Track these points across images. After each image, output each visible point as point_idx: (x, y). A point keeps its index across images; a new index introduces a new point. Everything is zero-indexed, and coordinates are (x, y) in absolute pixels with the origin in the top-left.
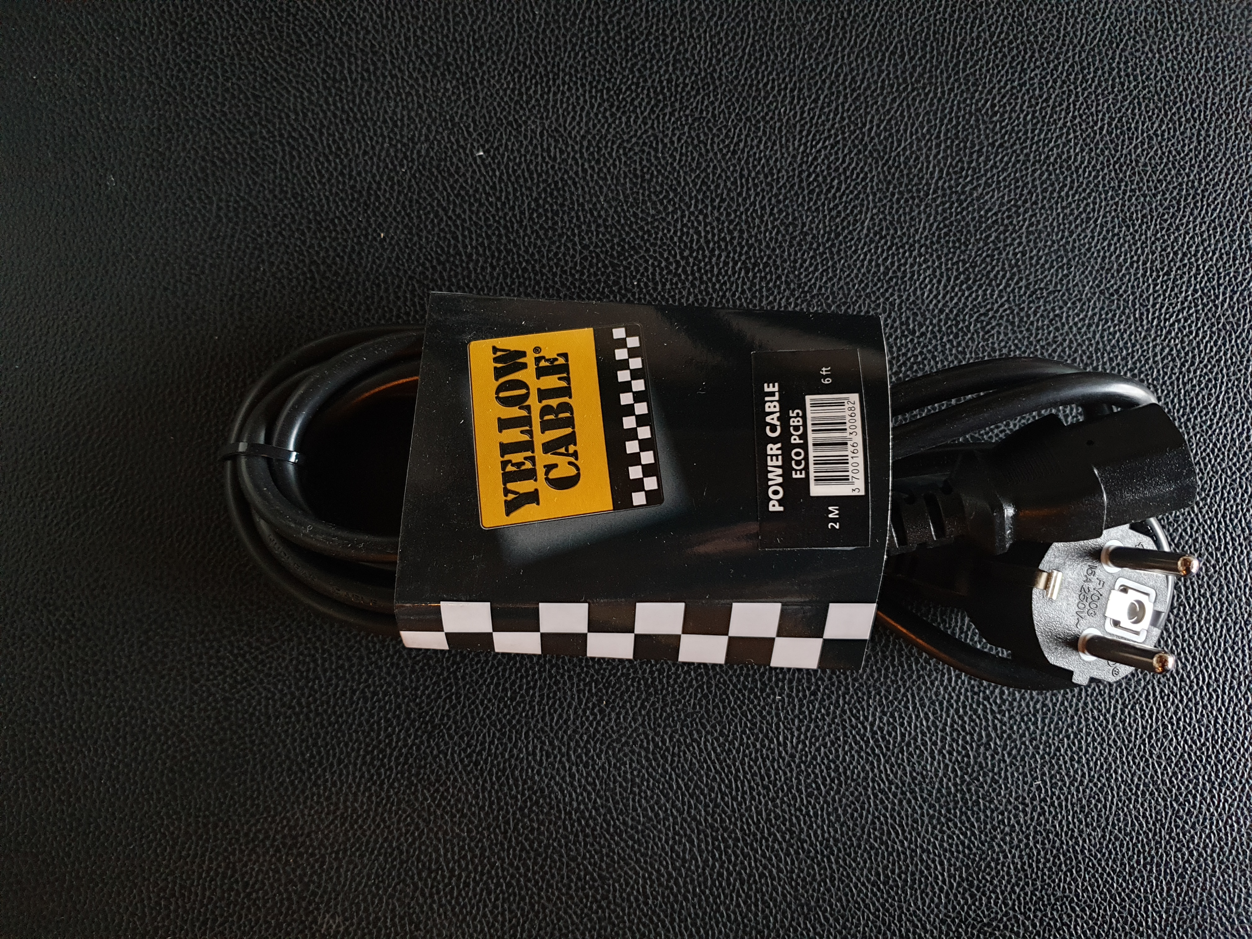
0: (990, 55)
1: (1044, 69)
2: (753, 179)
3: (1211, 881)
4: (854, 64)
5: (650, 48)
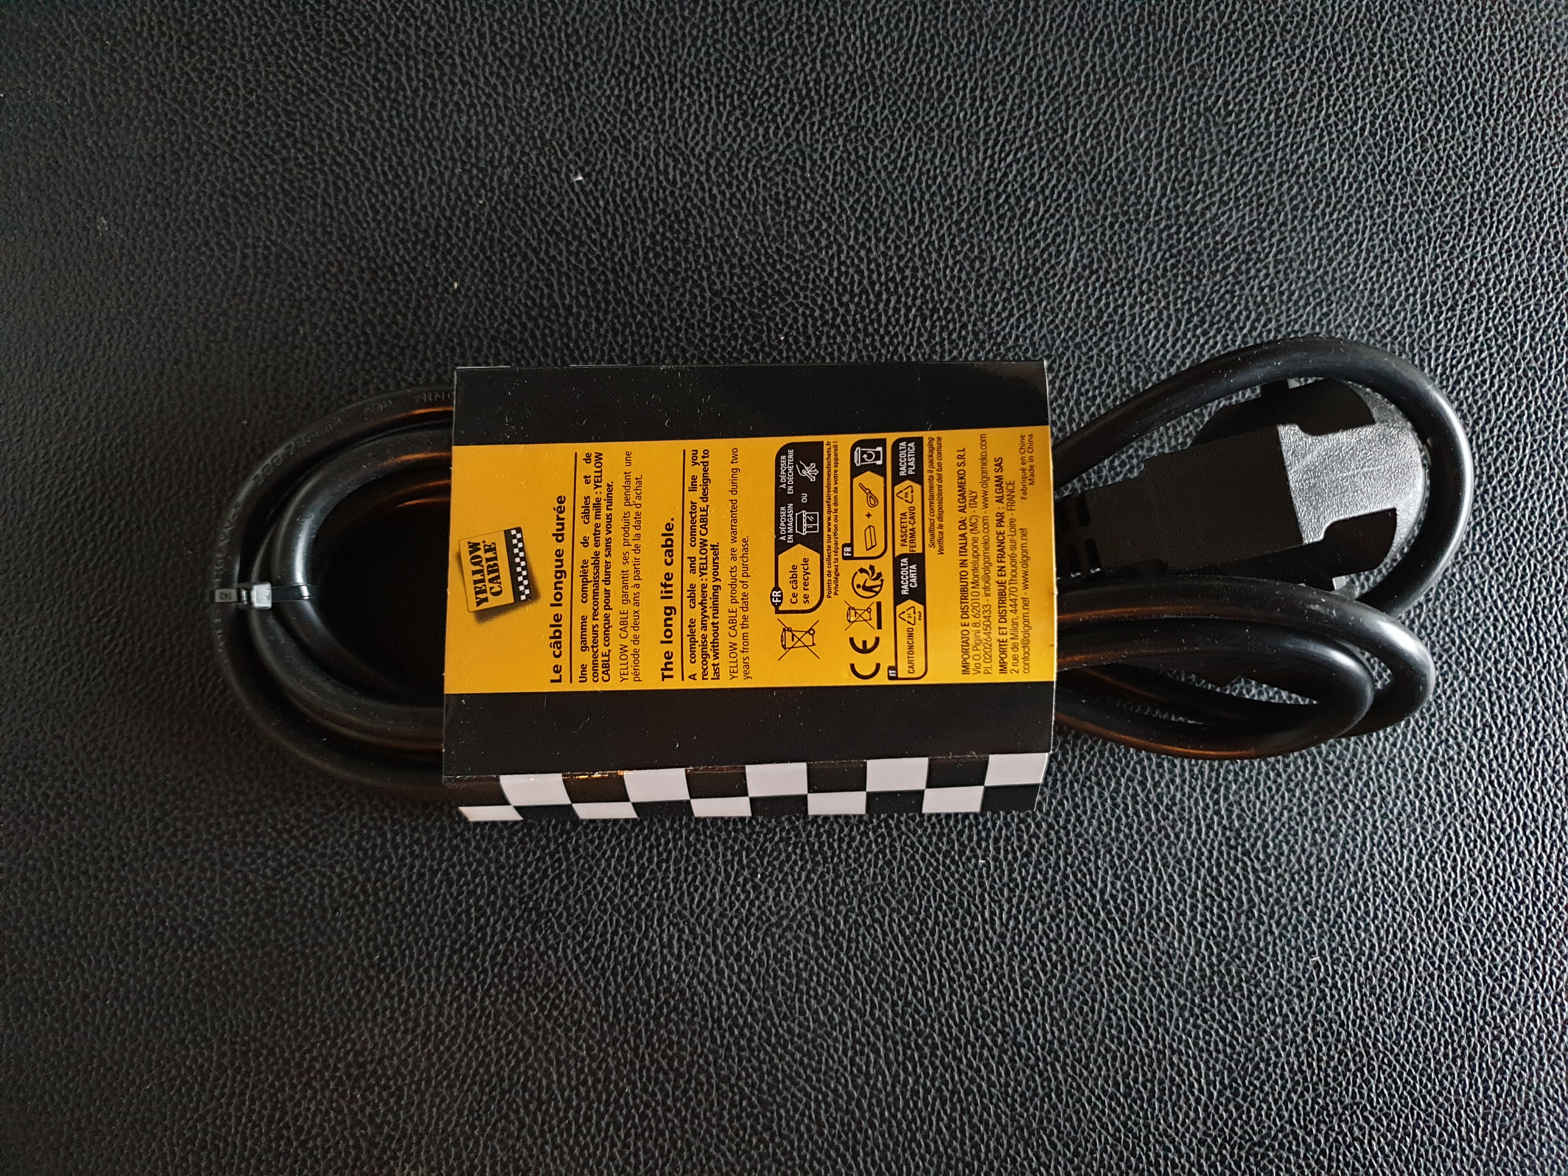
0: (1220, 39)
1: (1288, 57)
2: (928, 203)
3: (1539, 1077)
4: (1050, 55)
5: (791, 40)
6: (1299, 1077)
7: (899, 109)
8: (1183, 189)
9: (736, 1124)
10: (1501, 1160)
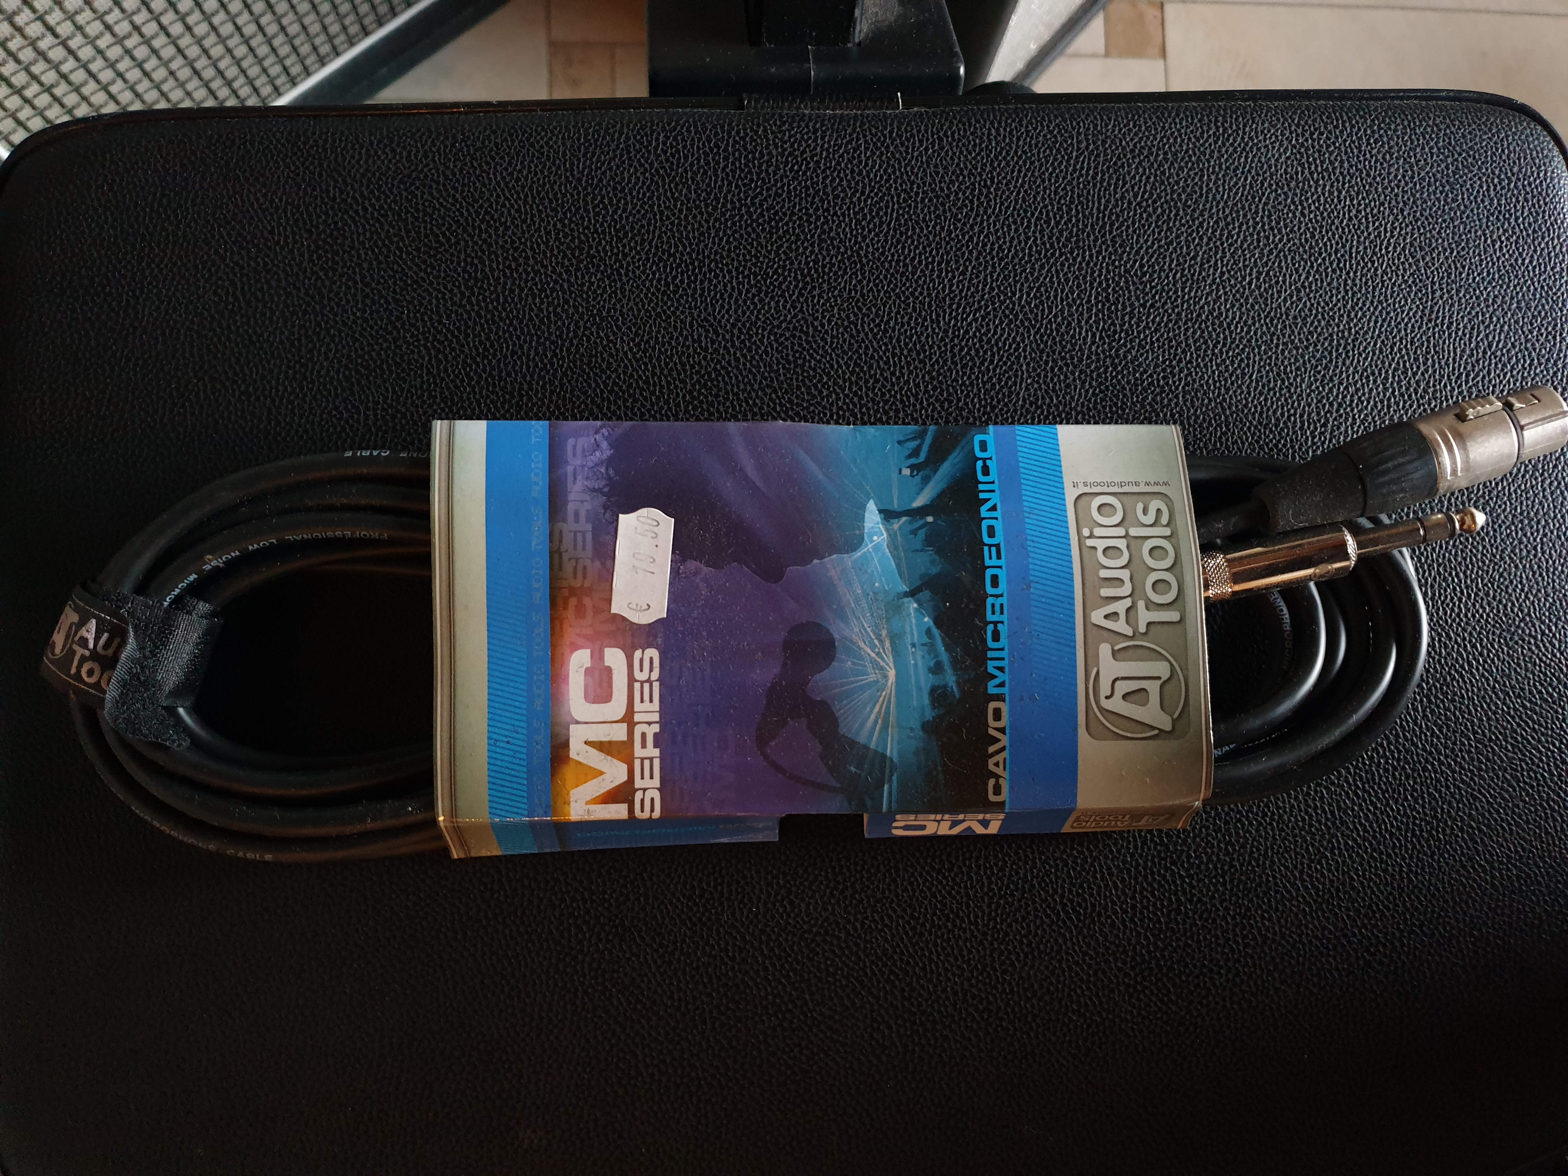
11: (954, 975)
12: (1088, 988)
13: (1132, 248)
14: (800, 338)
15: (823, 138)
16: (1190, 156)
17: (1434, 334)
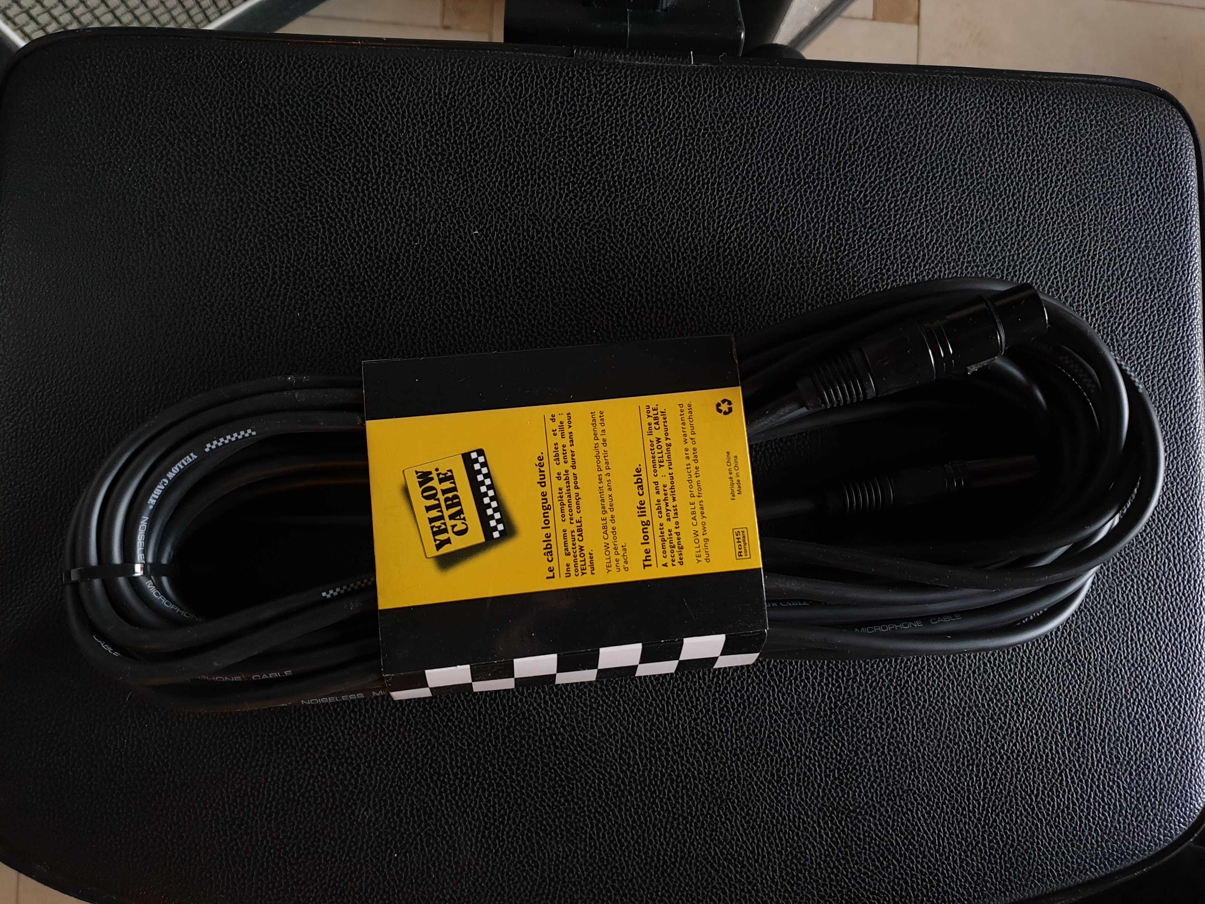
6: (878, 774)
7: (668, 195)
8: (836, 248)
9: (552, 790)
10: (992, 825)
11: (685, 715)
12: (783, 732)
13: (859, 182)
14: (604, 233)
15: (631, 82)
16: (908, 115)
17: (1081, 262)
